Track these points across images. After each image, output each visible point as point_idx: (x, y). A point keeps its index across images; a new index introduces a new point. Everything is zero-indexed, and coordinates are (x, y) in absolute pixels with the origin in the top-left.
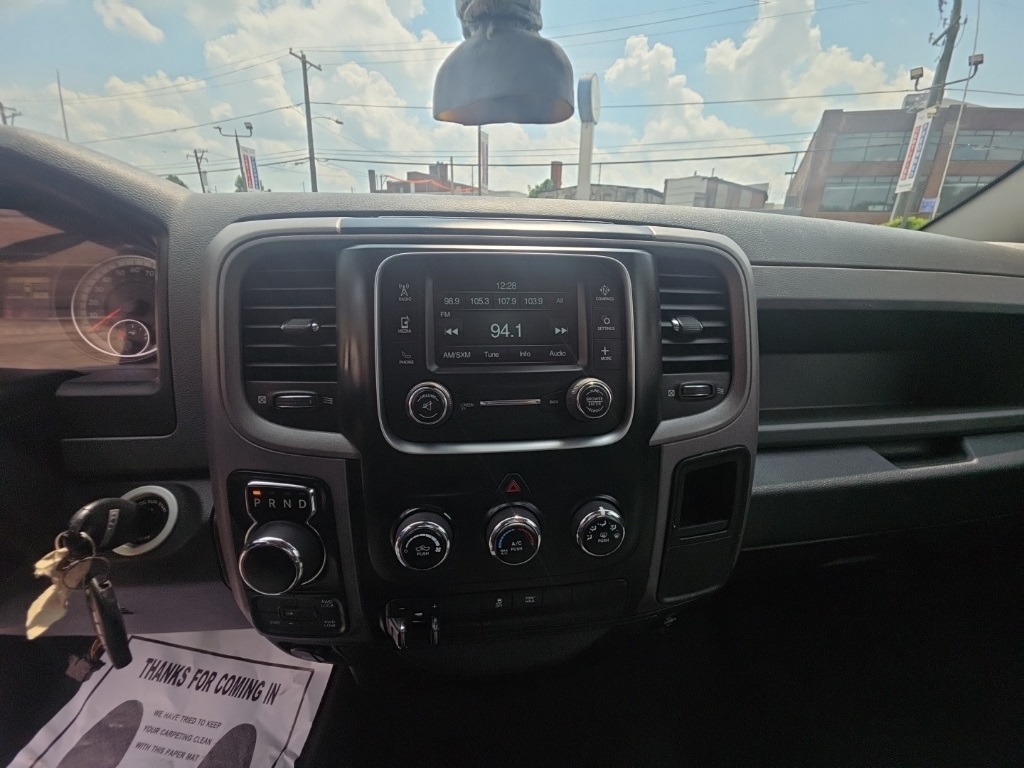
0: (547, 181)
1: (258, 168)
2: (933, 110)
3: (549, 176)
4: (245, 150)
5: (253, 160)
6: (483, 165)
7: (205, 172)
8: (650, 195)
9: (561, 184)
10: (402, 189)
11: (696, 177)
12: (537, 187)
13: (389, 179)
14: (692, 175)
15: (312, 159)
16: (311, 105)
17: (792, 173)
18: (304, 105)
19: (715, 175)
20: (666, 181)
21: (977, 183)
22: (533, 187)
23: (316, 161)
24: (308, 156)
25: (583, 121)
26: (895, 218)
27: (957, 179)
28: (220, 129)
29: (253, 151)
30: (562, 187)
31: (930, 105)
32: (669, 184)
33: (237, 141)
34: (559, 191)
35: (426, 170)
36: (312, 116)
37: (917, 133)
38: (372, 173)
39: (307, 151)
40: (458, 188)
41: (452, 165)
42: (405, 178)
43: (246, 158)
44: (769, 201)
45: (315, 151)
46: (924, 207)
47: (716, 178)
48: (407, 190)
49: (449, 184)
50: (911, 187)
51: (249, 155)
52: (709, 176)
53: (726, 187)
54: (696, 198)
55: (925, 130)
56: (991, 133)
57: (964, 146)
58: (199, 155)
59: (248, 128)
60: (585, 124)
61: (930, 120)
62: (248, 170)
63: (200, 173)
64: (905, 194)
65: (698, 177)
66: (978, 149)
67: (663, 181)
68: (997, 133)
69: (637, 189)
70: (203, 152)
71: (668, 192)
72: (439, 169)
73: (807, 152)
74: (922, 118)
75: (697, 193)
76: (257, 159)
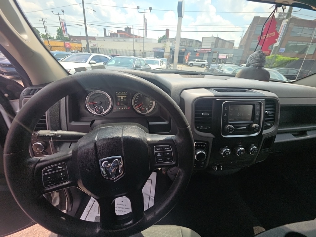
0: (164, 36)
1: (67, 27)
2: (287, 20)
3: (165, 34)
4: (62, 19)
5: (65, 24)
6: (145, 30)
7: (46, 27)
8: (197, 42)
9: (169, 37)
10: (115, 36)
11: (212, 37)
12: (161, 37)
13: (111, 32)
14: (211, 36)
15: (85, 24)
16: (84, 4)
17: (242, 37)
18: (82, 4)
19: (218, 37)
20: (203, 38)
21: (297, 44)
22: (160, 37)
23: (87, 25)
24: (84, 23)
25: (179, 16)
26: (272, 54)
27: (291, 42)
28: (53, 12)
29: (65, 20)
30: (169, 38)
31: (287, 18)
32: (204, 39)
33: (59, 16)
34: (168, 39)
35: (124, 30)
36: (85, 8)
37: (282, 27)
38: (105, 30)
39: (84, 21)
40: (134, 37)
41: (133, 29)
42: (116, 32)
43: (62, 23)
44: (234, 46)
45: (86, 21)
46: (280, 51)
47: (219, 38)
48: (117, 36)
49: (132, 35)
50: (278, 45)
51: (64, 22)
52: (216, 37)
53: (221, 41)
54: (212, 44)
55: (284, 26)
56: (302, 28)
57: (295, 32)
58: (44, 20)
59: (62, 12)
60: (179, 17)
61: (286, 23)
62: (63, 27)
63: (45, 27)
64: (276, 47)
65: (213, 37)
66: (299, 33)
67: (202, 38)
68: (305, 28)
69: (193, 40)
70: (45, 19)
71: (203, 42)
72: (128, 29)
73: (247, 31)
74: (284, 22)
75: (212, 43)
76: (66, 23)
